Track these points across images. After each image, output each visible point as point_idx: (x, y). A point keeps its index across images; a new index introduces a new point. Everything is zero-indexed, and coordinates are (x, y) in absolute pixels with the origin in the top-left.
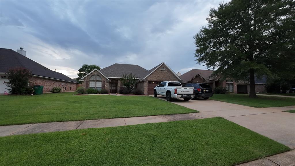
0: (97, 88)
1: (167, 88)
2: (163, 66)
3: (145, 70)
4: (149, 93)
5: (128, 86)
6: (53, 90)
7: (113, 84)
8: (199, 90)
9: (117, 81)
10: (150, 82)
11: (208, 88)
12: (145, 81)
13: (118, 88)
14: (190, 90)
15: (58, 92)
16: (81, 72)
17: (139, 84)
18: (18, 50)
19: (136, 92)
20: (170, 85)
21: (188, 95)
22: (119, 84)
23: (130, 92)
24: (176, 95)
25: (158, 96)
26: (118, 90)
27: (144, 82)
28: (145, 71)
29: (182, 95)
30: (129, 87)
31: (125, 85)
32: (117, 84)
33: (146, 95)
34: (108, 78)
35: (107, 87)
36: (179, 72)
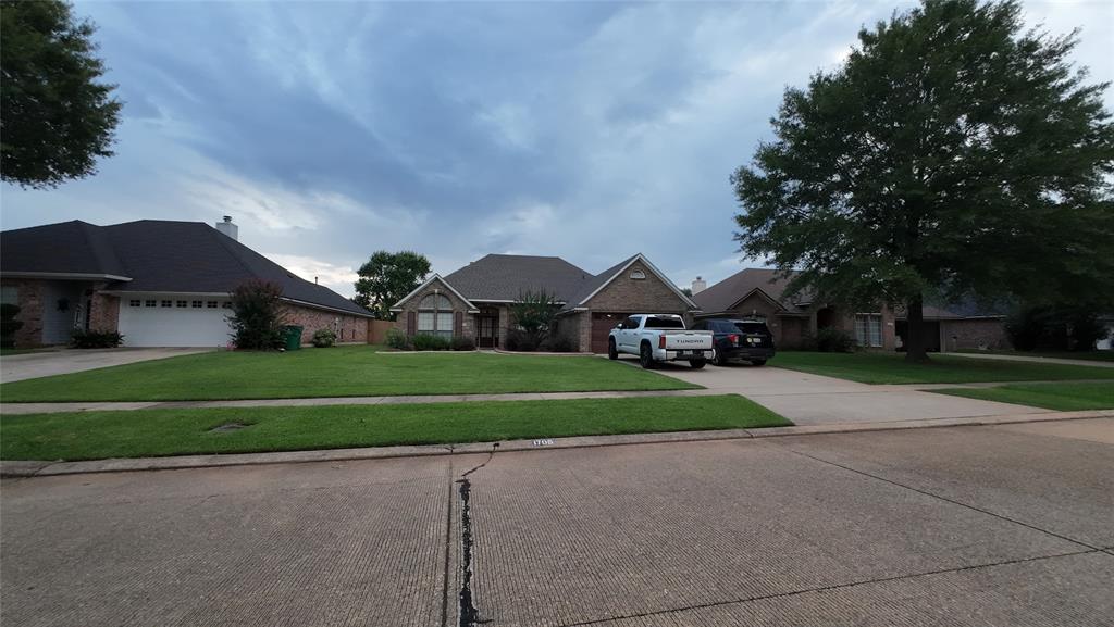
0: (440, 334)
1: (642, 332)
2: (639, 264)
3: (584, 276)
4: (594, 349)
5: (531, 325)
6: (317, 338)
7: (484, 320)
8: (733, 338)
9: (498, 310)
10: (597, 316)
11: (760, 333)
12: (582, 312)
13: (502, 335)
14: (704, 339)
15: (328, 345)
16: (367, 278)
17: (566, 321)
18: (218, 224)
19: (557, 345)
20: (650, 323)
21: (698, 351)
22: (504, 322)
23: (537, 345)
24: (664, 351)
25: (620, 356)
26: (501, 340)
27: (578, 314)
28: (582, 279)
29: (682, 350)
30: (535, 330)
31: (522, 324)
32: (496, 319)
33: (585, 352)
34: (472, 302)
35: (469, 328)
36: (699, 278)
